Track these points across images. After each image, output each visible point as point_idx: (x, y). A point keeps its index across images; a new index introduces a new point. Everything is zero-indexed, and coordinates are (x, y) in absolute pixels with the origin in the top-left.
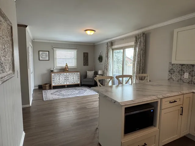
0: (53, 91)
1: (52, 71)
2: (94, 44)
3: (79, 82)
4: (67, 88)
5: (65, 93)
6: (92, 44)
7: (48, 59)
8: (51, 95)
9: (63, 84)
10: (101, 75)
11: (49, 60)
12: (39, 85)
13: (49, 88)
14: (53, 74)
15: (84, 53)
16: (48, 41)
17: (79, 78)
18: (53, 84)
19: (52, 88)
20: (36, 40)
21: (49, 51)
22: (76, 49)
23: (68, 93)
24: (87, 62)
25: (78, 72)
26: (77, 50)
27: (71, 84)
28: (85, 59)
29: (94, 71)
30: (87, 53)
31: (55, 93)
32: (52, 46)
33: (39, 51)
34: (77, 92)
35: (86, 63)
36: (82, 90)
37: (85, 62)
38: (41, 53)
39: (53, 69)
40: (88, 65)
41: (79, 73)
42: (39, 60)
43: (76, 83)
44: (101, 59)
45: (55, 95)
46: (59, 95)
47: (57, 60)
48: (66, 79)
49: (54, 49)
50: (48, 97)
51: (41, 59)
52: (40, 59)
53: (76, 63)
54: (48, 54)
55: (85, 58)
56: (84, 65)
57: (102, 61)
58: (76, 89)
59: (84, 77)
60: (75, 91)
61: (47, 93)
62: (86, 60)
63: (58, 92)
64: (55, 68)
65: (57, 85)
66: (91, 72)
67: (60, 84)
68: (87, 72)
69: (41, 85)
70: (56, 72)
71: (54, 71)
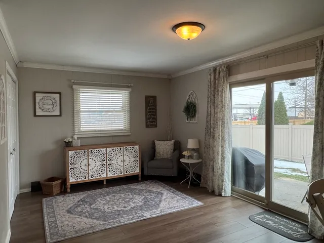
0: (72, 199)
1: (68, 145)
2: (169, 75)
3: (137, 171)
4: (108, 189)
5: (106, 207)
6: (166, 77)
7: (58, 114)
8: (68, 215)
9: (96, 177)
10: (193, 150)
11: (60, 115)
12: (32, 183)
13: (61, 188)
14: (71, 153)
15: (147, 98)
16: (60, 68)
17: (138, 159)
18: (72, 180)
19: (69, 190)
20: (26, 65)
21: (60, 93)
22: (128, 87)
23: (116, 208)
24: (153, 119)
25: (134, 143)
26: (130, 89)
27: (117, 175)
28: (150, 112)
29: (173, 142)
30: (154, 98)
31: (79, 209)
32: (70, 81)
33: (35, 93)
34: (138, 200)
35: (152, 122)
36: (150, 192)
37: (149, 119)
38: (39, 97)
39: (72, 137)
40: (156, 126)
41: (137, 147)
42: (35, 115)
43: (130, 173)
44: (191, 110)
45: (81, 214)
46: (90, 216)
47: (82, 115)
48: (106, 163)
49: (74, 87)
50: (59, 225)
51: (39, 112)
52: (37, 114)
53: (127, 122)
54: (58, 99)
55: (150, 109)
56: (147, 126)
57: (195, 115)
58: (132, 191)
59: (148, 155)
60: (131, 196)
61: (57, 210)
62: (152, 114)
63: (86, 202)
64: (76, 137)
65: (81, 179)
66: (165, 142)
67: (89, 179)
68: (157, 143)
69: (39, 183)
70: (79, 145)
71: (74, 144)
